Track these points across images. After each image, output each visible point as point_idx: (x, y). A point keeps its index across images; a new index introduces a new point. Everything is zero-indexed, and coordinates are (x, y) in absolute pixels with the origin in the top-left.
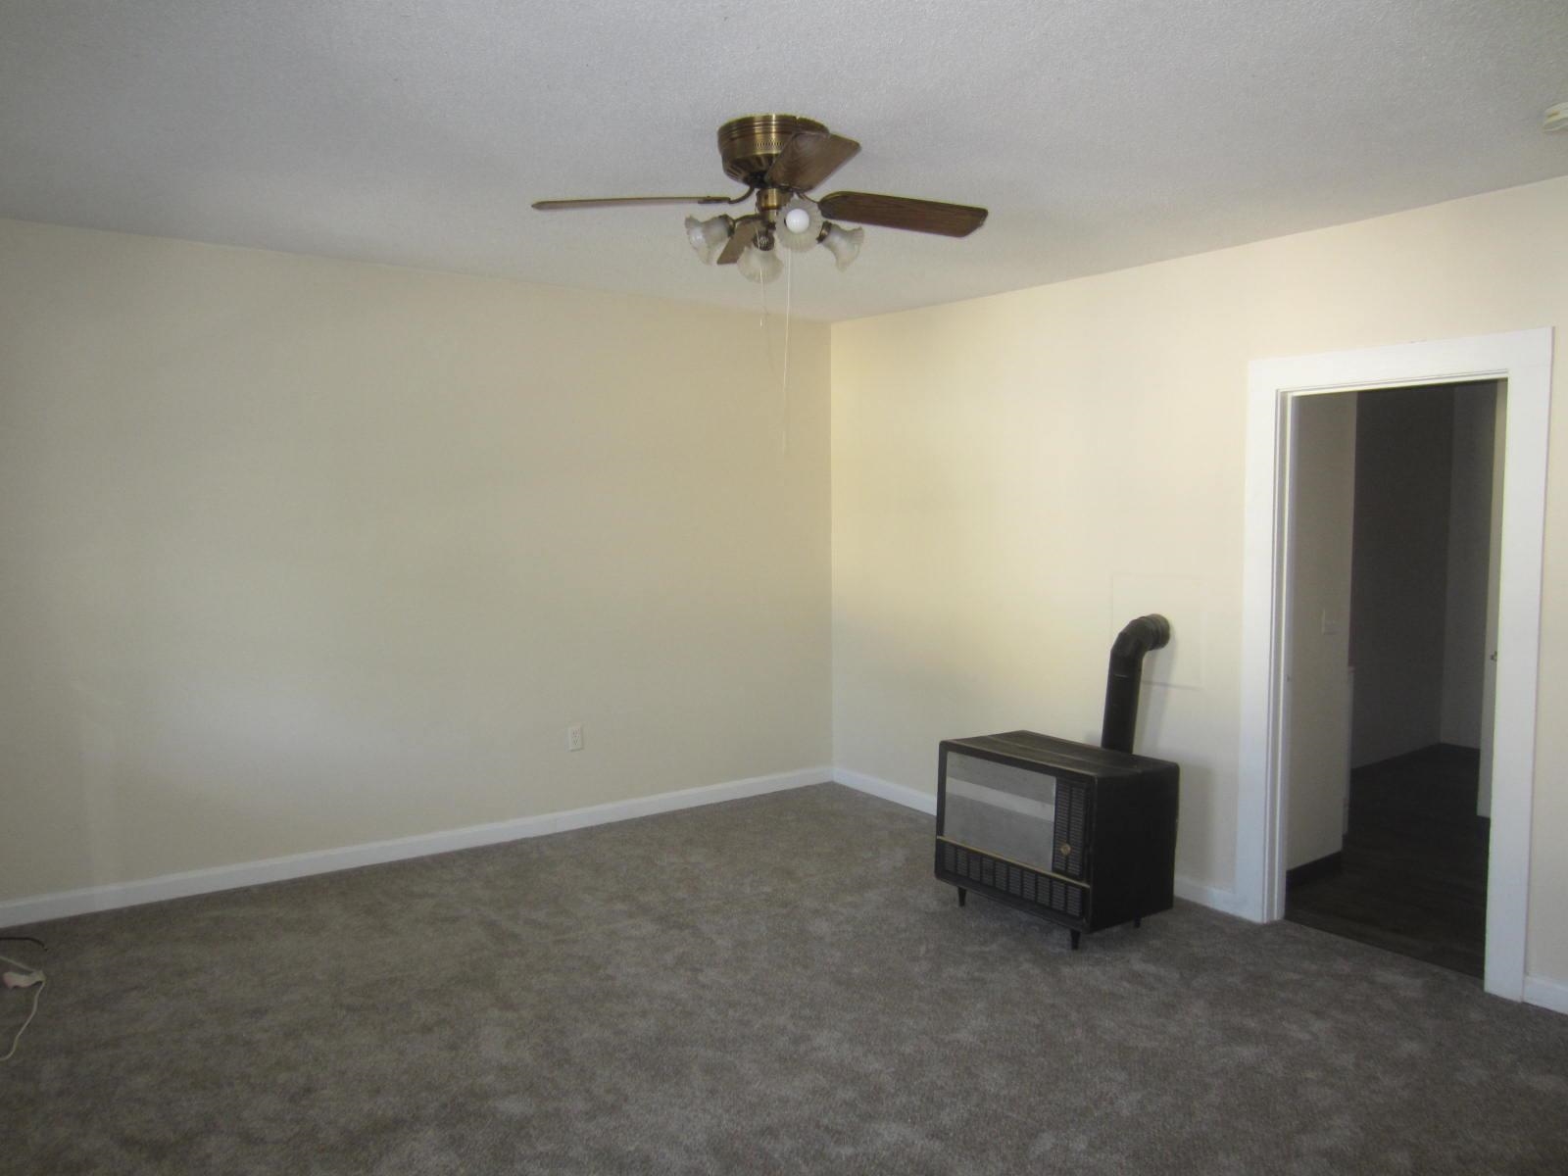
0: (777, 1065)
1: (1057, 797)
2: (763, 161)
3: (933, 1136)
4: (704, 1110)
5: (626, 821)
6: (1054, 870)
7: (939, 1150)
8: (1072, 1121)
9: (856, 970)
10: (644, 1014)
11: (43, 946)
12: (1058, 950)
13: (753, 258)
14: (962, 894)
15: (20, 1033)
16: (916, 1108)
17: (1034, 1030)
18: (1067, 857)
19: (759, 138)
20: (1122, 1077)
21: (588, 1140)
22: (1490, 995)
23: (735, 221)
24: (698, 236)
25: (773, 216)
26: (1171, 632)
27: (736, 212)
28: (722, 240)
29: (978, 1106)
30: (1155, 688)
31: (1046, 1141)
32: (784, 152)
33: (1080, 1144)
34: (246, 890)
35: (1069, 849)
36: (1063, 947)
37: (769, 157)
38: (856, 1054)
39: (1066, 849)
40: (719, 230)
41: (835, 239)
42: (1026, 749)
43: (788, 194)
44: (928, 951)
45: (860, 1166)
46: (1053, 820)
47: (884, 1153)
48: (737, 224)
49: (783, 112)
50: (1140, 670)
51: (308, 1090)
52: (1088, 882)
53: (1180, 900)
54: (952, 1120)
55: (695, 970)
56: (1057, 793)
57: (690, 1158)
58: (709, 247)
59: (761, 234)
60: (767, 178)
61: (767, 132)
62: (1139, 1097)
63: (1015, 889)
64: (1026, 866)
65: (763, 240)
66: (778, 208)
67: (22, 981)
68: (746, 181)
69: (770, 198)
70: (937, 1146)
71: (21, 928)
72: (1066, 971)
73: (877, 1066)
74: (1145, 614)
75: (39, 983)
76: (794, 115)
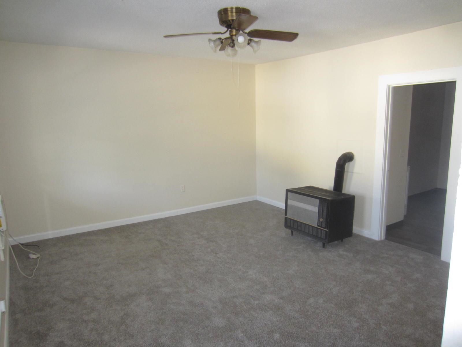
0: (238, 279)
1: (319, 205)
2: (231, 21)
3: (280, 298)
4: (218, 291)
5: (198, 212)
6: (318, 226)
7: (282, 302)
8: (319, 295)
9: (261, 254)
10: (202, 266)
11: (39, 247)
12: (319, 248)
13: (229, 50)
14: (292, 232)
15: (35, 270)
16: (276, 291)
17: (310, 270)
18: (322, 222)
19: (230, 14)
20: (334, 283)
21: (186, 299)
22: (442, 261)
23: (223, 40)
24: (212, 44)
25: (234, 38)
26: (354, 157)
27: (223, 37)
28: (219, 45)
29: (293, 290)
30: (349, 174)
31: (312, 300)
32: (237, 18)
33: (321, 301)
34: (93, 232)
35: (322, 220)
36: (320, 247)
37: (233, 20)
38: (260, 277)
39: (321, 220)
40: (218, 42)
41: (253, 44)
42: (311, 191)
43: (238, 31)
44: (282, 248)
45: (260, 306)
46: (318, 212)
47: (267, 303)
48: (224, 40)
49: (236, 6)
50: (345, 168)
51: (112, 286)
52: (327, 229)
53: (355, 234)
54: (286, 294)
55: (216, 253)
56: (319, 204)
57: (214, 304)
58: (215, 48)
59: (231, 43)
60: (232, 26)
61: (232, 12)
62: (338, 288)
63: (307, 231)
64: (310, 224)
65: (232, 44)
66: (236, 35)
67: (34, 256)
68: (226, 27)
69: (233, 32)
70: (281, 301)
71: (33, 242)
72: (321, 254)
73: (266, 280)
74: (347, 152)
75: (39, 257)
76: (239, 6)
